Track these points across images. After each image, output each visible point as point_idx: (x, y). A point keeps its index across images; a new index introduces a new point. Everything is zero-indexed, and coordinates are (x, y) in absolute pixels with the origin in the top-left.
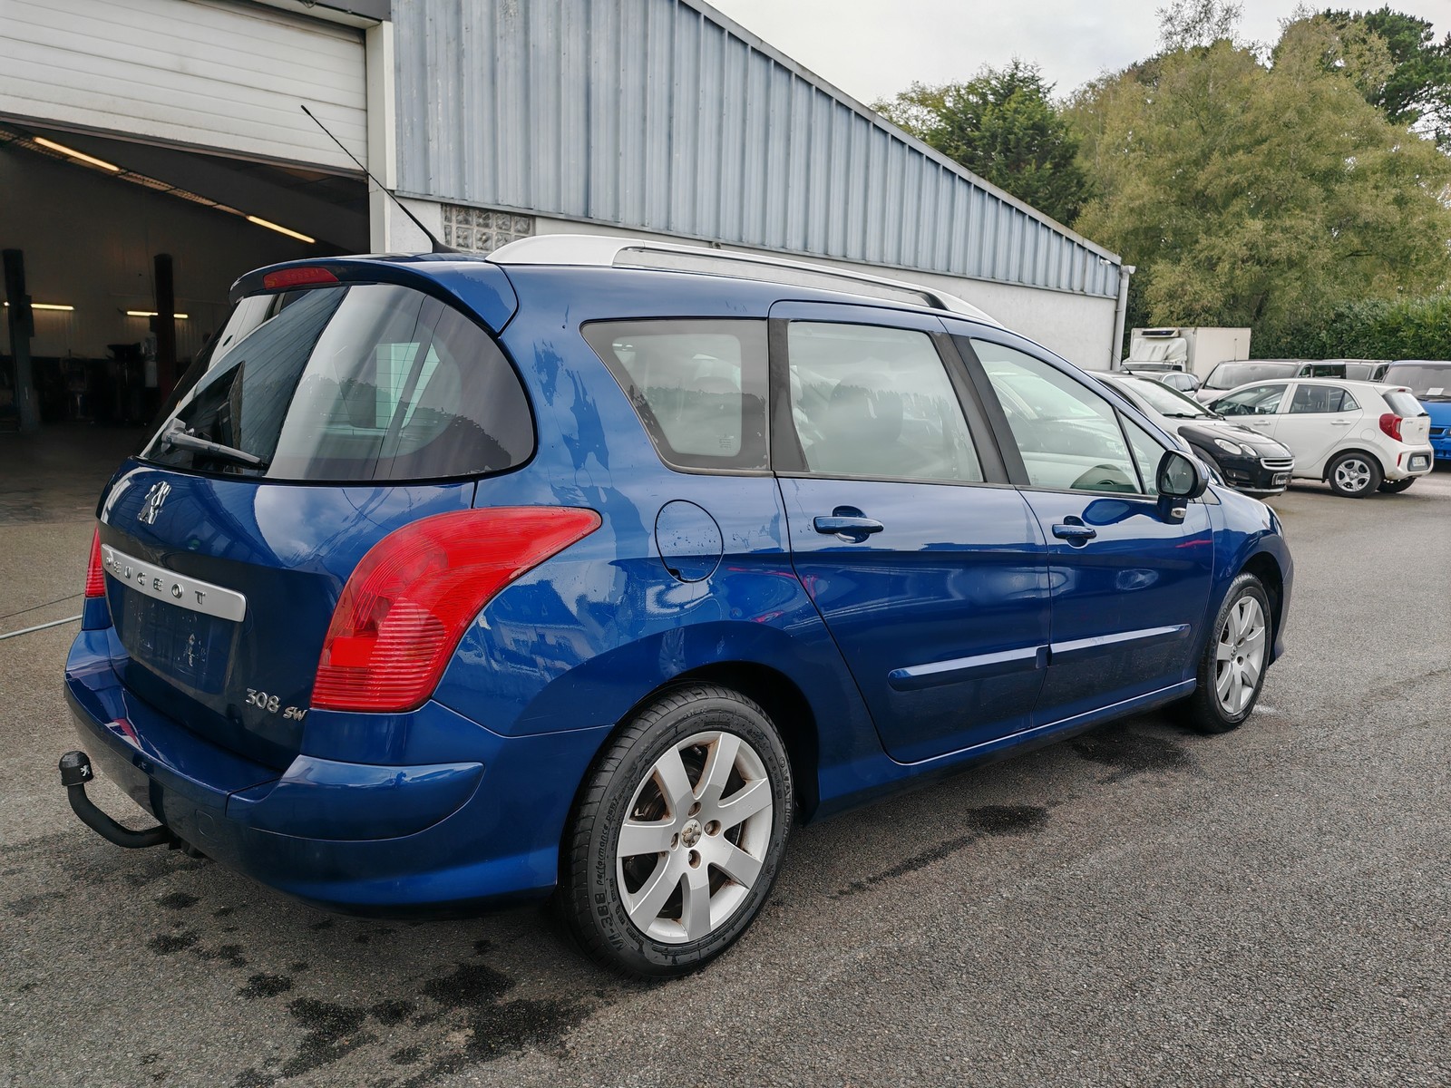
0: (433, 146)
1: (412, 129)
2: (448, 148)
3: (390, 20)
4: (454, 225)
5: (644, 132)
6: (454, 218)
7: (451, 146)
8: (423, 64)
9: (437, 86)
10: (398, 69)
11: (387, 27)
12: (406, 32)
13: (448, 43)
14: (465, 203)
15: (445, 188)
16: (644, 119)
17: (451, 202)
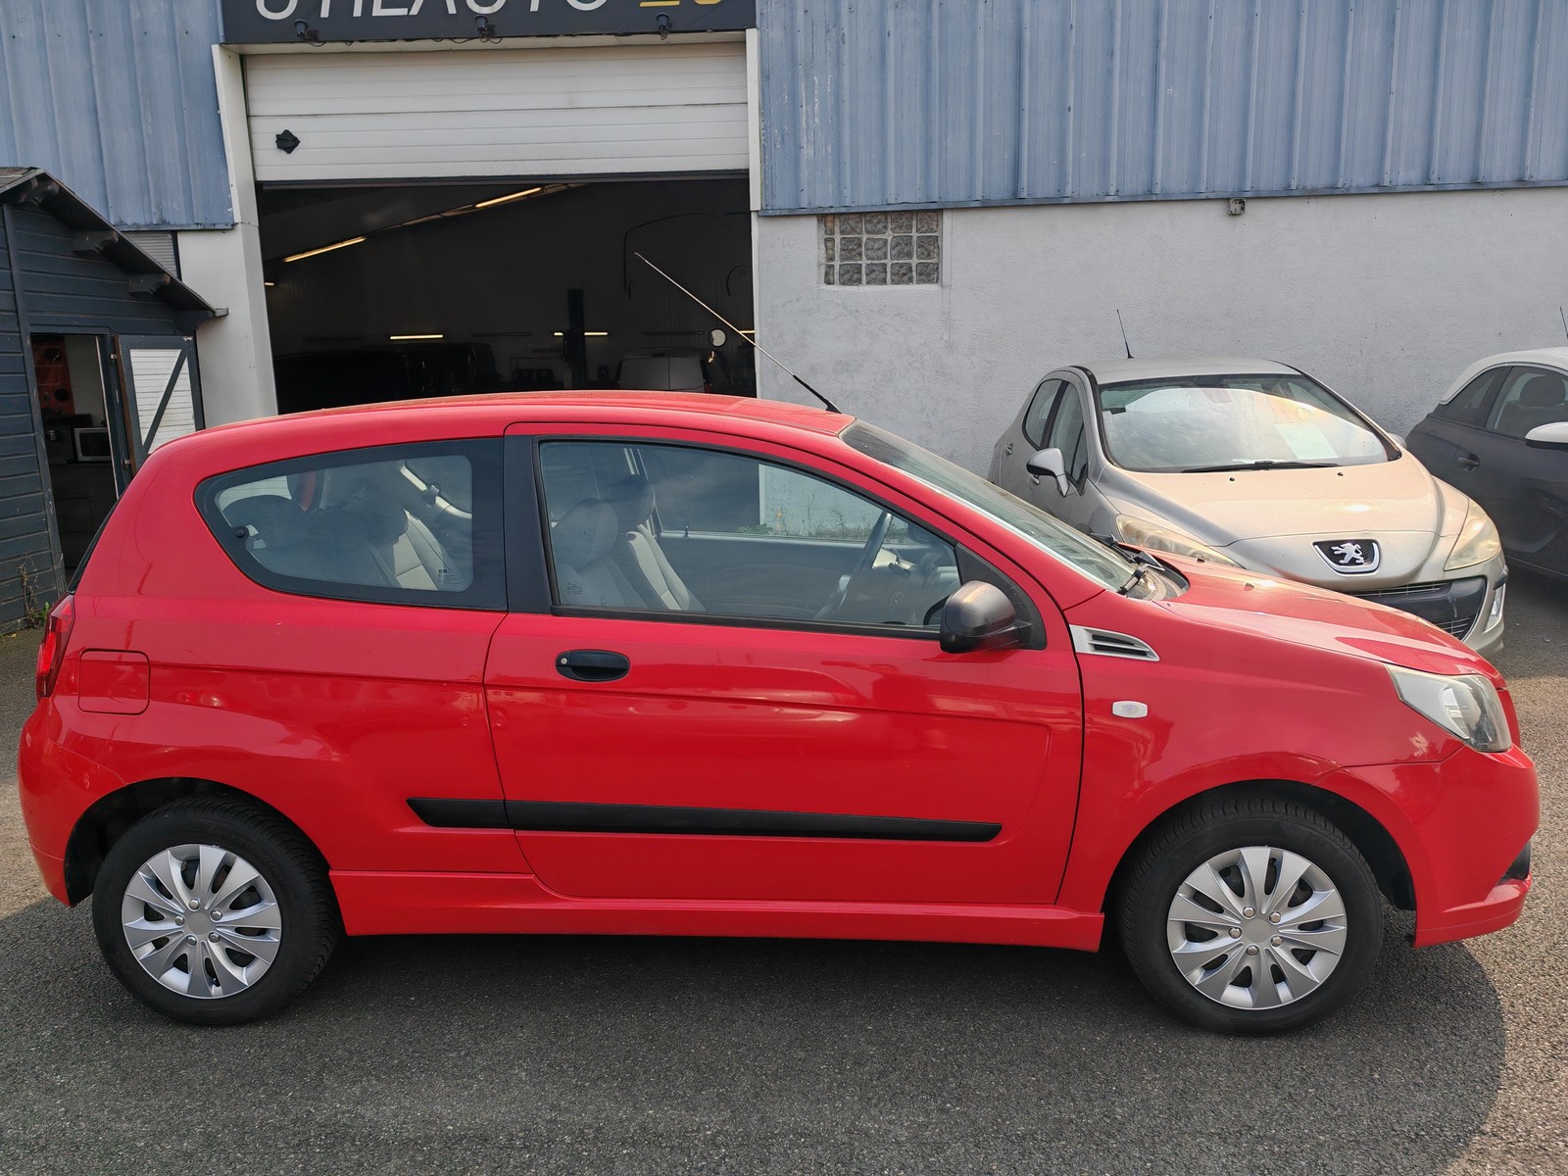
0: (807, 152)
1: (783, 139)
2: (826, 150)
3: (754, 26)
4: (838, 237)
5: (1109, 72)
6: (837, 229)
7: (829, 149)
8: (794, 63)
9: (814, 83)
10: (765, 76)
11: (752, 35)
12: (777, 34)
13: (828, 32)
14: (843, 210)
15: (824, 197)
16: (1112, 55)
17: (826, 211)
